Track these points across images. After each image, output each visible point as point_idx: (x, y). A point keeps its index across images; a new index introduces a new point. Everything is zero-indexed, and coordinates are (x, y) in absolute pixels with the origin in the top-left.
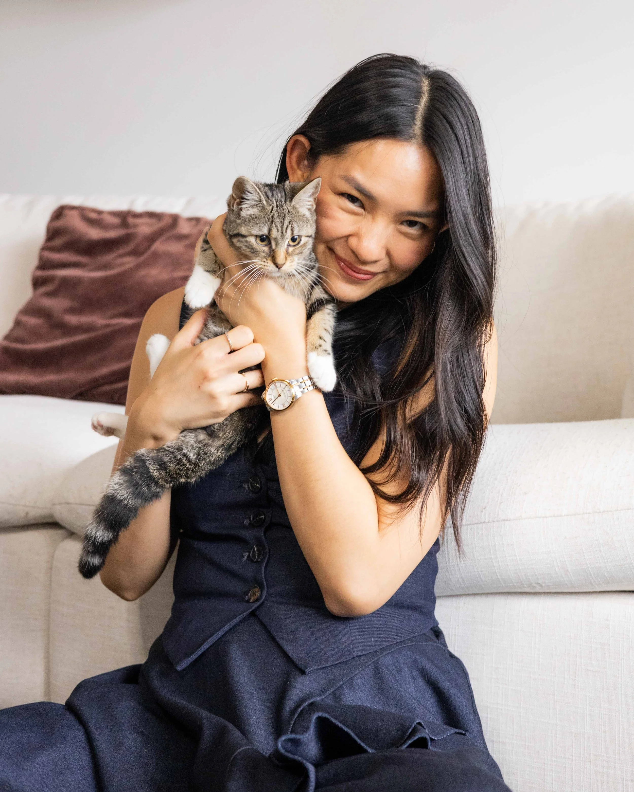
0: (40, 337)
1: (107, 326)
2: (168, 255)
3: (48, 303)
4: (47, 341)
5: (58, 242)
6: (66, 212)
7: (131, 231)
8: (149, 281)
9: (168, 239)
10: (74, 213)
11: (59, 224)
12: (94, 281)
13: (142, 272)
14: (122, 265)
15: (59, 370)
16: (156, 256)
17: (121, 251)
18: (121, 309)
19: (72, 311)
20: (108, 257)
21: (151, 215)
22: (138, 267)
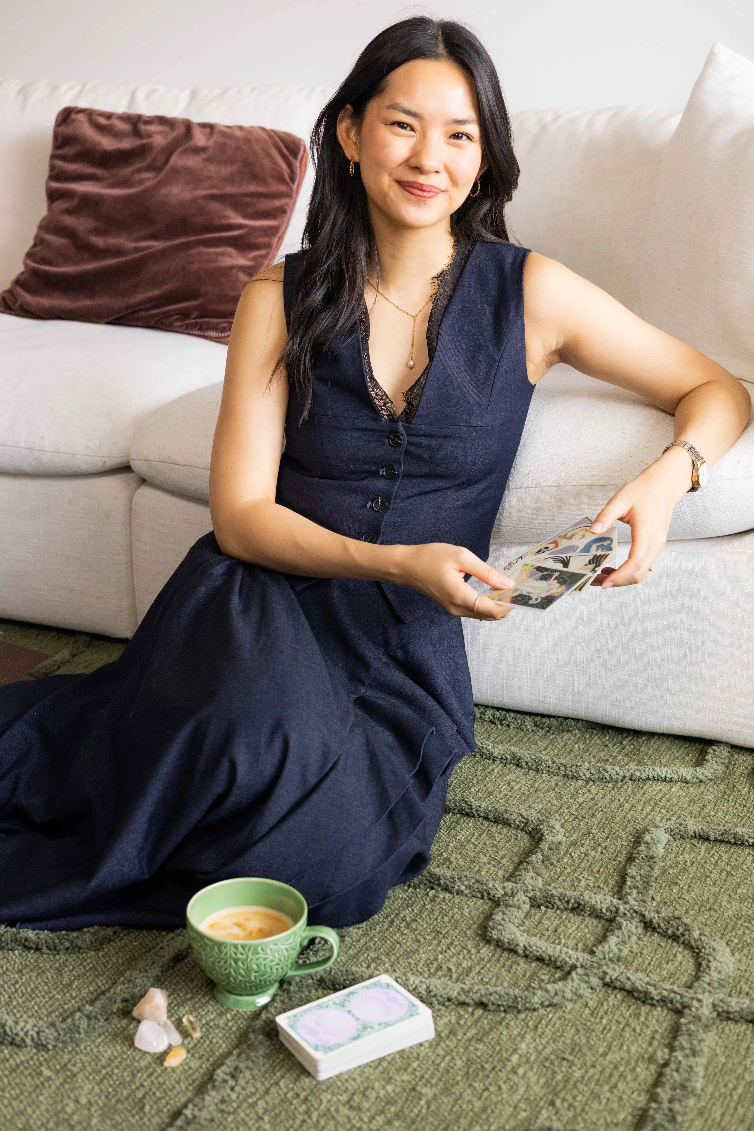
0: (67, 260)
1: (136, 250)
2: (187, 170)
3: (69, 221)
4: (76, 264)
5: (69, 150)
6: (73, 116)
7: (145, 141)
8: (172, 200)
9: (185, 151)
10: (81, 117)
11: (67, 130)
12: (116, 199)
13: (164, 191)
14: (142, 181)
15: (92, 294)
16: (175, 171)
17: (138, 165)
18: (149, 231)
19: (97, 231)
20: (126, 171)
21: (162, 120)
22: (159, 185)
